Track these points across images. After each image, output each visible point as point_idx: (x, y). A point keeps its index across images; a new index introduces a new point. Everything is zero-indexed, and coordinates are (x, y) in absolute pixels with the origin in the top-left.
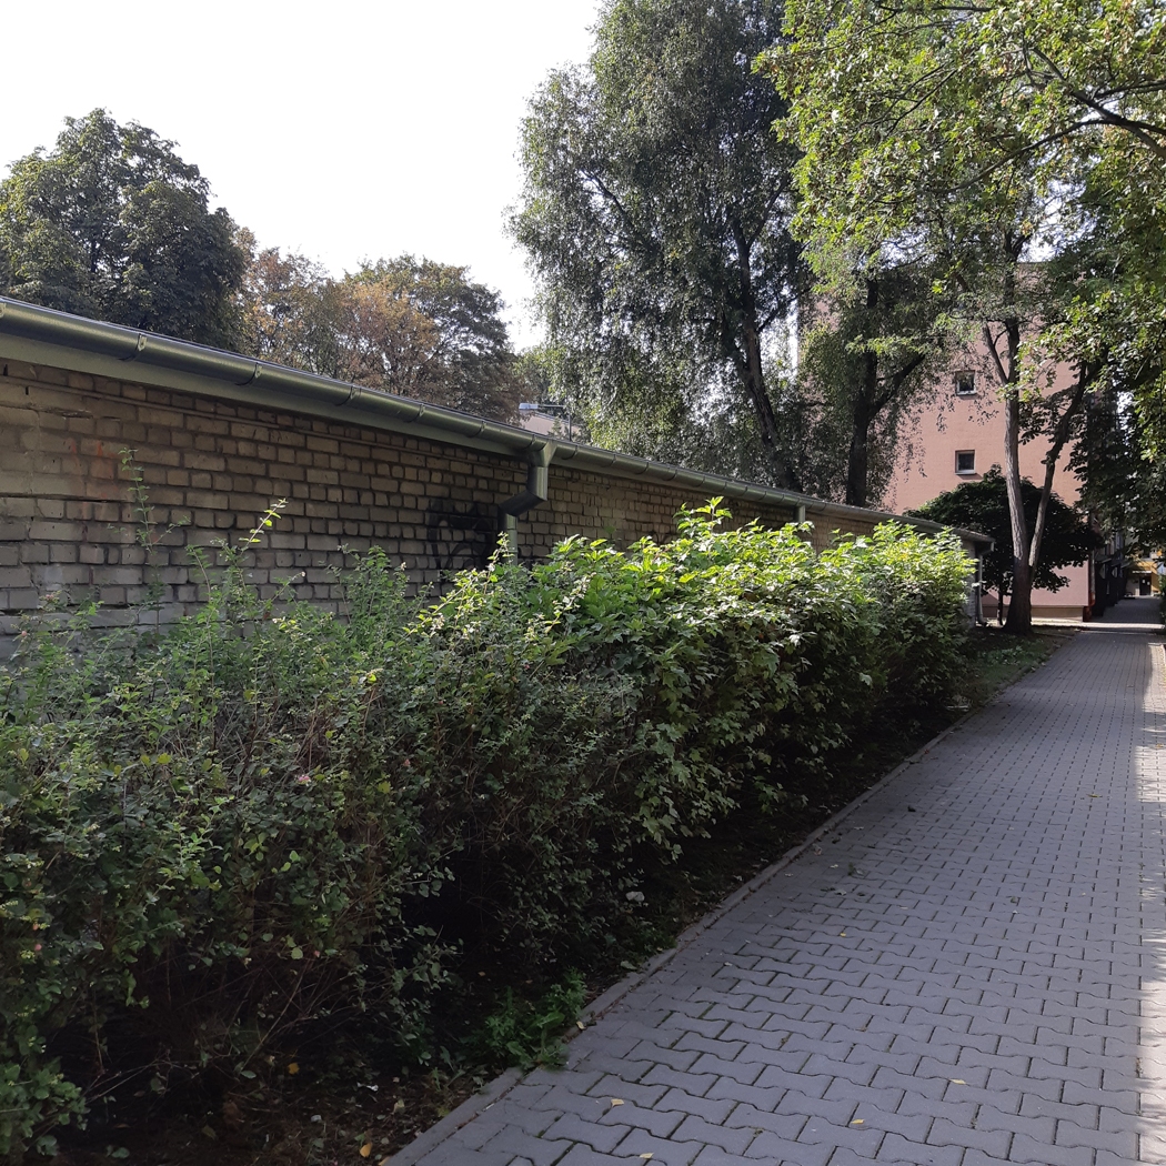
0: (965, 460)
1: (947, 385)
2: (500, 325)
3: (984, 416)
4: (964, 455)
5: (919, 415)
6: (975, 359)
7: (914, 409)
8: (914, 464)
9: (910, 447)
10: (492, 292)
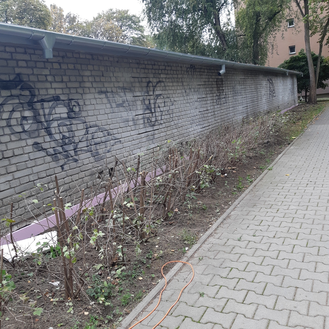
0: (292, 49)
1: (284, 23)
2: (142, 27)
3: (297, 32)
4: (291, 48)
5: (276, 35)
6: (293, 12)
7: (274, 33)
8: (274, 52)
9: (273, 46)
10: (138, 17)
